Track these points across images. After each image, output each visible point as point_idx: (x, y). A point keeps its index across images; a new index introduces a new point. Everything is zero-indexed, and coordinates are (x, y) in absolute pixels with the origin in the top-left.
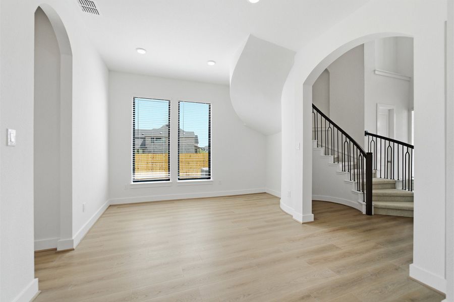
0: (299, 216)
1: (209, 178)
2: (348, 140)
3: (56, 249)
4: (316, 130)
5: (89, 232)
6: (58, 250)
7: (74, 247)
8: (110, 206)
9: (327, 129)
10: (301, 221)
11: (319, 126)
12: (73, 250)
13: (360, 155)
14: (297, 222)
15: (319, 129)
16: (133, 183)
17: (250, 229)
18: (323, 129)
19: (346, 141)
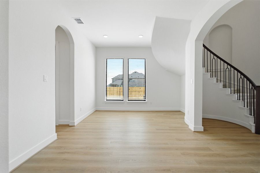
0: (192, 127)
1: (145, 100)
2: (242, 77)
3: (69, 125)
4: (216, 71)
5: (83, 120)
6: (70, 125)
7: (75, 125)
8: (96, 111)
9: (225, 70)
10: (193, 130)
11: (219, 68)
12: (74, 126)
13: (252, 88)
14: (190, 130)
15: (219, 70)
16: (106, 101)
17: (157, 129)
18: (222, 70)
19: (241, 77)
